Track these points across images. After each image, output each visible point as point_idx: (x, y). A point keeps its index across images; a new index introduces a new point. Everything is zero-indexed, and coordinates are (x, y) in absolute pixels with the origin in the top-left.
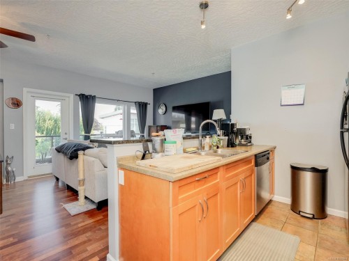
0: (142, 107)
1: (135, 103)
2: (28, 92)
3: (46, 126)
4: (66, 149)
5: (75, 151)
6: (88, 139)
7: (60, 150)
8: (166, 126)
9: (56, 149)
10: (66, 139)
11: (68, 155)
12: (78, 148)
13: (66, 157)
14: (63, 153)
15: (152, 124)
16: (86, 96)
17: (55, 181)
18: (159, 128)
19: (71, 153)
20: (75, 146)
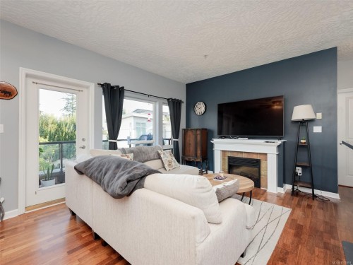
0: (175, 105)
1: (168, 99)
2: (27, 76)
3: (49, 130)
4: (97, 170)
5: (128, 181)
6: (113, 146)
7: (83, 171)
8: (206, 129)
9: (75, 168)
10: (83, 148)
11: (108, 186)
12: (131, 174)
13: (95, 185)
14: (90, 177)
15: (185, 127)
16: (112, 87)
17: (70, 215)
18: (198, 132)
19: (121, 187)
20: (118, 167)
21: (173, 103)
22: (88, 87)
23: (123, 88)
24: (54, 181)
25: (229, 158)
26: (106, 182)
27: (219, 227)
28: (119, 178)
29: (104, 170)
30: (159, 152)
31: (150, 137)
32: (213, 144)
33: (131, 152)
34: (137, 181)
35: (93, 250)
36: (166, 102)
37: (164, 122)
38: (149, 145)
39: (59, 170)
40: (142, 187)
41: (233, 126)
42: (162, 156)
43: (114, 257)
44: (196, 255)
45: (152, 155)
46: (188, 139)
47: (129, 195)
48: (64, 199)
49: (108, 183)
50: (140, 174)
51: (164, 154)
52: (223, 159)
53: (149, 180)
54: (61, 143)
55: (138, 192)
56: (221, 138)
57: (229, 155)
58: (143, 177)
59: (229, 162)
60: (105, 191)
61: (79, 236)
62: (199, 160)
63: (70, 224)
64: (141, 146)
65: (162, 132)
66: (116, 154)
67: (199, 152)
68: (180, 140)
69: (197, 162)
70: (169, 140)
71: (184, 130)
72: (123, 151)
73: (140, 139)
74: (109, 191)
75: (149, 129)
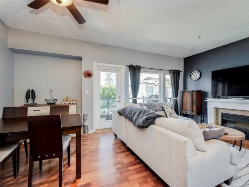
4: (129, 113)
5: (147, 119)
6: (135, 102)
7: (122, 113)
8: (201, 91)
9: (118, 112)
10: (119, 102)
11: (136, 122)
12: (148, 116)
13: (128, 121)
14: (126, 117)
15: (183, 90)
16: (134, 67)
17: (114, 136)
18: (194, 93)
19: (143, 122)
20: (140, 112)
21: (174, 73)
22: (121, 69)
23: (140, 66)
24: (105, 119)
25: (222, 114)
26: (134, 120)
27: (204, 153)
28: (141, 118)
29: (133, 113)
30: (163, 106)
31: (156, 96)
32: (206, 102)
33: (146, 105)
34: (151, 120)
35: (127, 155)
36: (168, 72)
37: (167, 86)
38: (156, 101)
39: (107, 114)
40: (154, 123)
41: (229, 88)
42: (165, 109)
43: (138, 161)
44: (186, 164)
45: (158, 108)
46: (185, 98)
47: (147, 127)
48: (111, 128)
49: (136, 120)
50: (153, 117)
51: (167, 108)
52: (217, 114)
53: (158, 120)
54: (108, 99)
55: (152, 126)
56: (215, 98)
57: (223, 111)
58: (154, 118)
59: (222, 117)
60: (134, 124)
61: (119, 147)
62: (194, 114)
63: (114, 141)
64: (151, 102)
65: (165, 93)
66: (137, 106)
67: (195, 108)
68: (179, 99)
69: (193, 116)
70: (171, 99)
71: (182, 92)
72: (141, 104)
73: (150, 97)
74: (137, 124)
75: (156, 91)
